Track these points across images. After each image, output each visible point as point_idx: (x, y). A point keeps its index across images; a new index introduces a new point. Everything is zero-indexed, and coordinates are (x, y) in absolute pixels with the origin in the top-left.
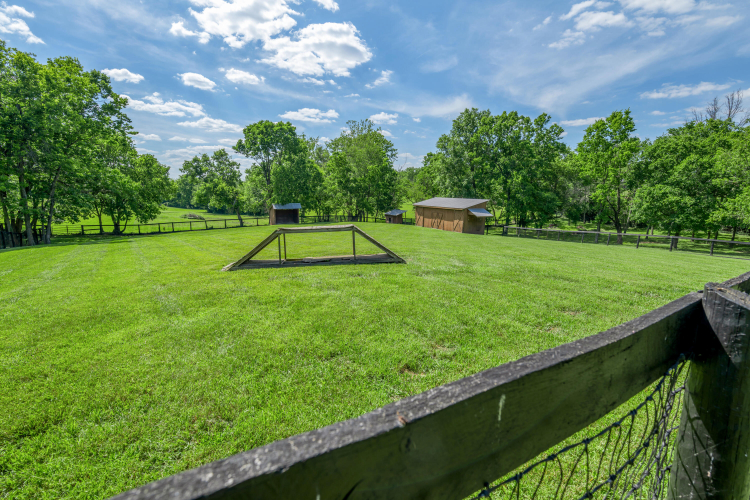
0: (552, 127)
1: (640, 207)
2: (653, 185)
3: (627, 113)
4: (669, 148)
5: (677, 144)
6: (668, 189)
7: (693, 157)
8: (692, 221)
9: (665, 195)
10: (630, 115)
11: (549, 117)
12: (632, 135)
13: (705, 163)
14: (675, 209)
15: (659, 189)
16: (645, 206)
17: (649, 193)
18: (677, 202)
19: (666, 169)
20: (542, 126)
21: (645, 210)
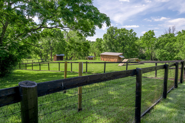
0: (134, 33)
1: (158, 55)
2: (161, 50)
3: (153, 31)
4: (163, 40)
5: (165, 40)
6: (164, 50)
7: (169, 43)
8: (170, 58)
9: (163, 52)
10: (154, 32)
11: (133, 30)
12: (154, 36)
13: (171, 44)
14: (166, 55)
15: (162, 50)
16: (159, 55)
17: (160, 52)
18: (166, 54)
19: (163, 46)
20: (131, 33)
21: (159, 56)
